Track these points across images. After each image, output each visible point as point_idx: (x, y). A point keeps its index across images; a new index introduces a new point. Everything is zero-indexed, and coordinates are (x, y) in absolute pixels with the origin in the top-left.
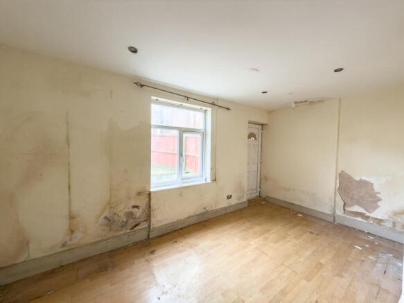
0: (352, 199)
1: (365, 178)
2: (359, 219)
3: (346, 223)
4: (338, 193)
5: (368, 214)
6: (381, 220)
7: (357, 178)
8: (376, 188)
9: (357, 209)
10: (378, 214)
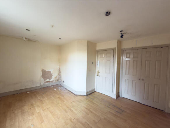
0: (46, 78)
1: (49, 70)
2: (48, 83)
3: (45, 86)
4: (42, 77)
5: (50, 80)
6: (53, 81)
7: (47, 71)
8: (52, 72)
9: (48, 80)
10: (52, 79)
